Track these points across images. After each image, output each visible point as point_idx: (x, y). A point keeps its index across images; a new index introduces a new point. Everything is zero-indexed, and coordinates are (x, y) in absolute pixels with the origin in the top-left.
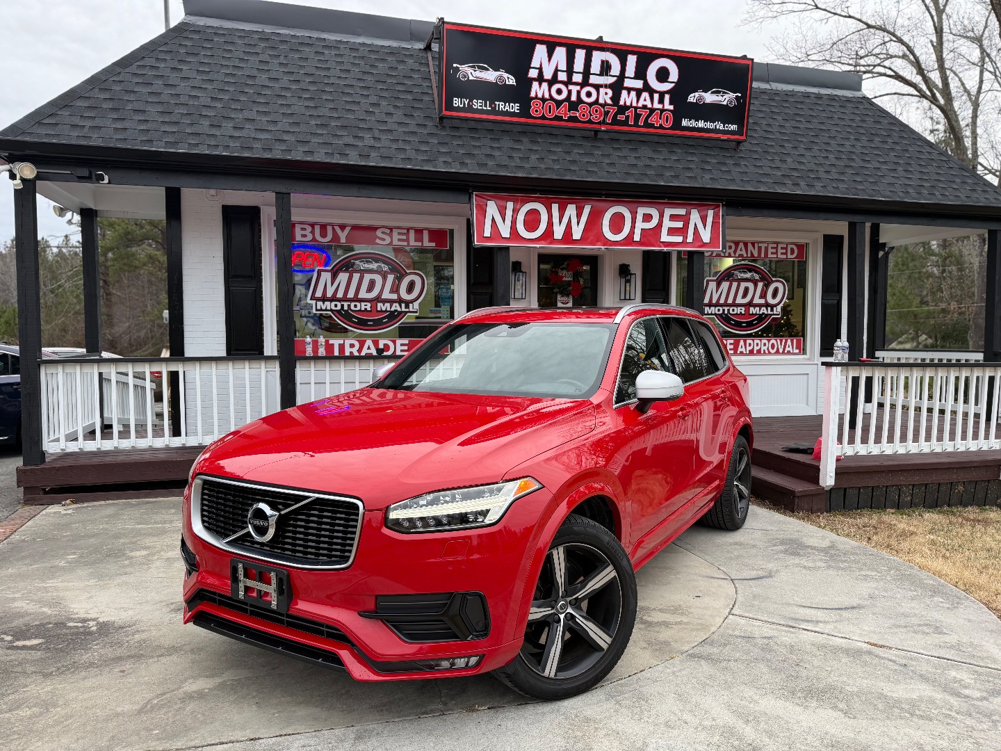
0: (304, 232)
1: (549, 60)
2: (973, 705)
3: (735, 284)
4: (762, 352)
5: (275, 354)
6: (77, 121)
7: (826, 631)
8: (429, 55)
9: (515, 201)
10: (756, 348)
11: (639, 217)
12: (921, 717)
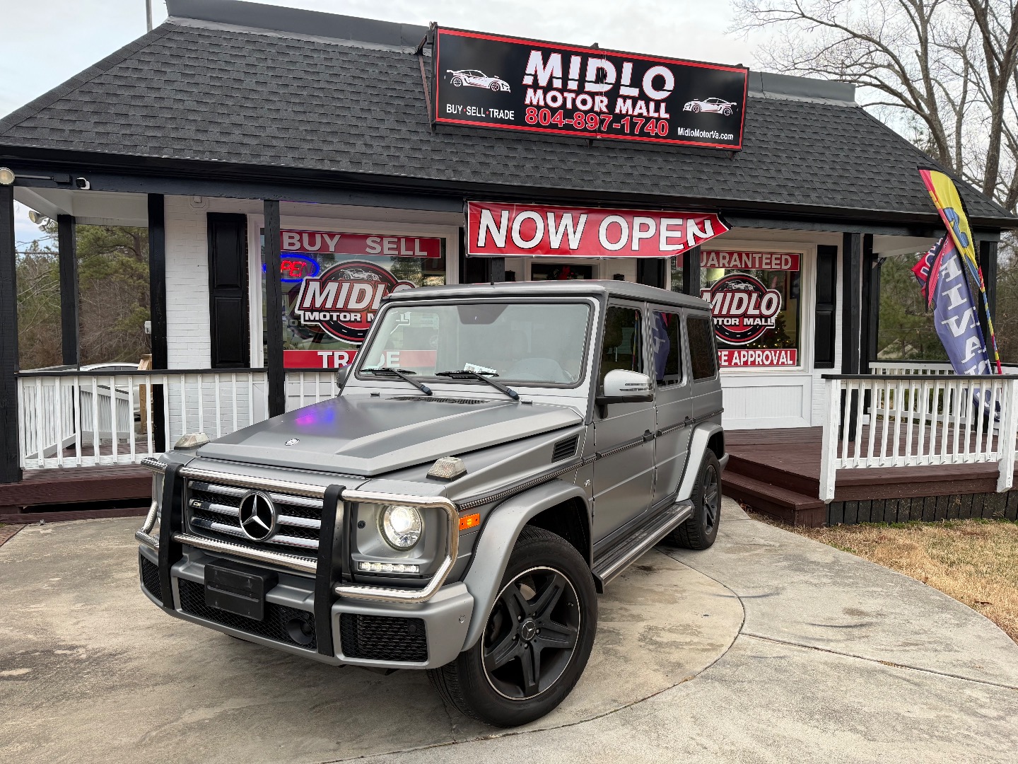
0: (291, 241)
1: (544, 68)
2: (991, 725)
3: (729, 295)
4: (757, 363)
5: (262, 366)
6: (57, 124)
7: (838, 650)
8: (421, 60)
9: (510, 211)
10: (751, 359)
11: (636, 227)
12: (941, 738)
